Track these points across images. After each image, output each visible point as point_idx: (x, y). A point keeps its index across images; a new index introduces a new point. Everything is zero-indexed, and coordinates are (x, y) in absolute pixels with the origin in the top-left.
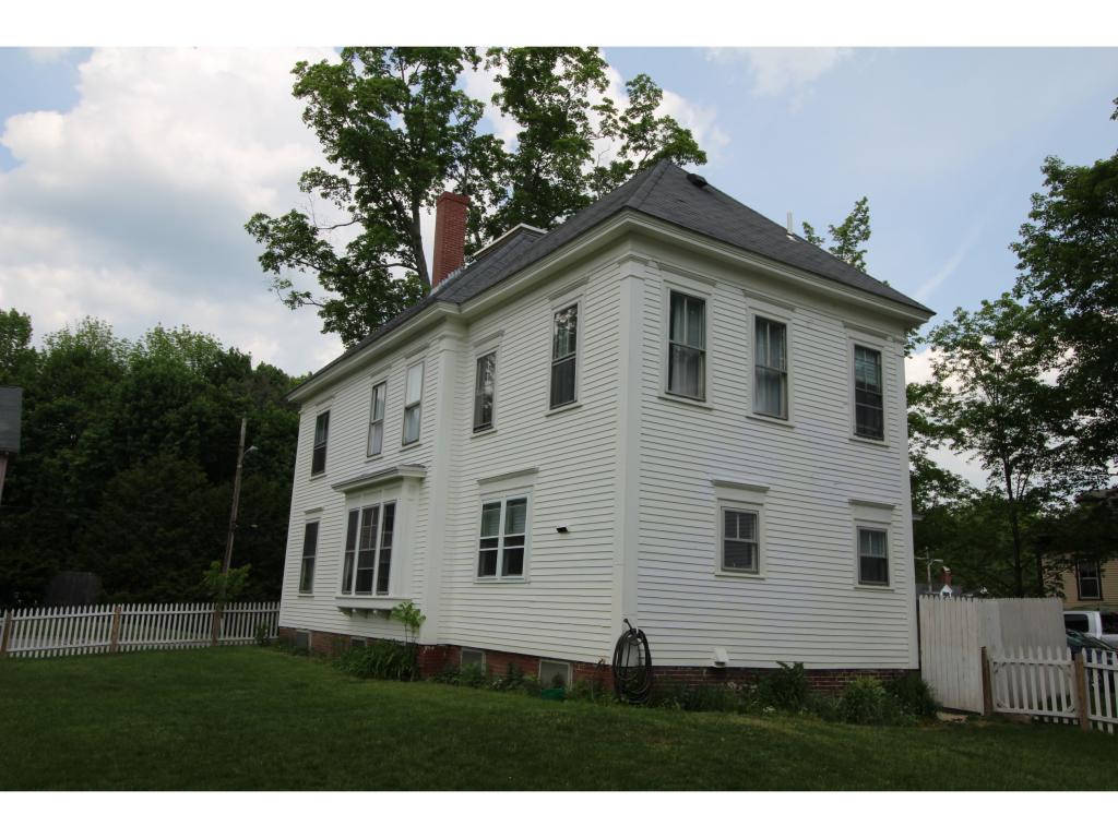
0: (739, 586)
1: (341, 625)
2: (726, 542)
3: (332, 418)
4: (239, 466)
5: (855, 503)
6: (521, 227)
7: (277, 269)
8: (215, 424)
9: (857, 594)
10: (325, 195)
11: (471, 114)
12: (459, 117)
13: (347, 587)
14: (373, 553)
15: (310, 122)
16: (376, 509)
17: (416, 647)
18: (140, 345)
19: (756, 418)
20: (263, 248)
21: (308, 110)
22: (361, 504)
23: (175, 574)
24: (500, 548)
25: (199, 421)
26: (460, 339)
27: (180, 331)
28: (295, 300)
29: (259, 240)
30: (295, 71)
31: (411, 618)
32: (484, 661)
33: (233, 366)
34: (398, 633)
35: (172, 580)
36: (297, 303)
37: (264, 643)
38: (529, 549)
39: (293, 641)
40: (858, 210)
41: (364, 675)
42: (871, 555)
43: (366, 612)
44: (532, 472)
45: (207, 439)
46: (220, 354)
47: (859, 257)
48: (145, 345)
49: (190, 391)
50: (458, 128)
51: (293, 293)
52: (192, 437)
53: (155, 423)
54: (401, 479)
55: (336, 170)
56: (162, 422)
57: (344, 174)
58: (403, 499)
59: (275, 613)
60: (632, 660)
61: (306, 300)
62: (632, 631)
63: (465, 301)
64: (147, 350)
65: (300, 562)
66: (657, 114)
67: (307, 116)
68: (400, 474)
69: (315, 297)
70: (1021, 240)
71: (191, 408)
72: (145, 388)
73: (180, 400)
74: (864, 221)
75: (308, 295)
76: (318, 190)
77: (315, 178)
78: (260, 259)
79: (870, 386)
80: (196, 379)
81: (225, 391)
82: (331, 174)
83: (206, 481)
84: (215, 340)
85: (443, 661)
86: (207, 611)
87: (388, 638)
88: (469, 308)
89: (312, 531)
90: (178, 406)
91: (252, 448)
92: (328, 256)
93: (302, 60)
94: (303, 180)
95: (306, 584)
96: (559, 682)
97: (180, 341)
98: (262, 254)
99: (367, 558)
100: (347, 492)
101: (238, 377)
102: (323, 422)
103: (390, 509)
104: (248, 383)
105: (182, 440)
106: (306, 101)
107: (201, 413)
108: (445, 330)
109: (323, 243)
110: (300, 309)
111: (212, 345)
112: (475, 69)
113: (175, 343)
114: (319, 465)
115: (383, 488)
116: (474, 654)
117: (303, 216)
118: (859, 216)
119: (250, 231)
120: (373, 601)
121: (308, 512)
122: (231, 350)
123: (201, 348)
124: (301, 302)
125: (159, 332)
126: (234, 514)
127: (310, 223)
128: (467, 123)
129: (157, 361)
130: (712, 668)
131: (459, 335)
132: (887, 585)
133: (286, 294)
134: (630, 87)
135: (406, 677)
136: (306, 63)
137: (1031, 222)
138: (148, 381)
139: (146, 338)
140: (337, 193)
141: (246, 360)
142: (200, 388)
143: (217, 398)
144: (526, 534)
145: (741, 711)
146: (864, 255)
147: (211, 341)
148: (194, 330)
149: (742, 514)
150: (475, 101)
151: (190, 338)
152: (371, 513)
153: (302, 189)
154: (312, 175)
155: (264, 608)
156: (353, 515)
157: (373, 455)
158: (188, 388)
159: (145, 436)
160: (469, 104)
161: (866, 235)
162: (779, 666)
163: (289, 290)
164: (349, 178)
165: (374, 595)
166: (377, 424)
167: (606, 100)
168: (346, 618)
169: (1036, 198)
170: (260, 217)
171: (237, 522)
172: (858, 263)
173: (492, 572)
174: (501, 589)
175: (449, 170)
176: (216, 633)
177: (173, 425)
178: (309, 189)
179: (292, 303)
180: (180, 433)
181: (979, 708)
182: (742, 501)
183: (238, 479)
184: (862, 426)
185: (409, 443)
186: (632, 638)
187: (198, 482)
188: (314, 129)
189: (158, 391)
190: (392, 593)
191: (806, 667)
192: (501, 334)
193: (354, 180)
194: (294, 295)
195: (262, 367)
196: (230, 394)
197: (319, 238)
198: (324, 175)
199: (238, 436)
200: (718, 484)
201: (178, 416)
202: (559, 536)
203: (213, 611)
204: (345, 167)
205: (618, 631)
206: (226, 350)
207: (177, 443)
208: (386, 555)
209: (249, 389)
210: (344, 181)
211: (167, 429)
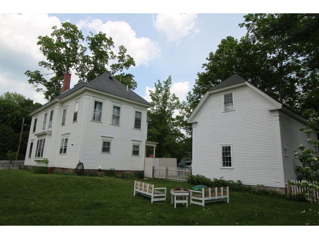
0: (106, 155)
1: (35, 164)
2: (103, 147)
3: (38, 120)
4: (22, 129)
5: (132, 140)
6: (82, 81)
7: (33, 83)
8: (21, 117)
9: (132, 157)
10: (45, 67)
11: (84, 50)
12: (80, 51)
13: (36, 156)
14: (41, 149)
15: (41, 50)
16: (42, 140)
17: (47, 168)
18: (2, 96)
19: (113, 124)
20: (29, 78)
21: (41, 48)
22: (40, 139)
23: (4, 154)
24: (63, 148)
25: (17, 117)
26: (61, 106)
27: (14, 93)
28: (38, 90)
29: (28, 76)
30: (38, 38)
31: (46, 162)
32: (59, 170)
33: (28, 103)
34: (44, 165)
35: (3, 155)
36: (39, 91)
37: (20, 168)
38: (67, 148)
39: (27, 168)
40: (169, 78)
41: (35, 173)
42: (136, 150)
43: (39, 161)
44: (69, 133)
45: (19, 121)
46: (25, 100)
47: (169, 88)
48: (4, 96)
49: (14, 109)
50: (80, 53)
51: (38, 88)
52: (14, 121)
53: (4, 117)
54: (46, 134)
55: (48, 61)
56: (6, 117)
57: (50, 63)
58: (47, 138)
59: (24, 163)
60: (80, 168)
61: (41, 90)
62: (80, 163)
63: (62, 98)
64: (4, 98)
65: (29, 151)
66: (126, 54)
67: (40, 49)
68: (46, 133)
69: (43, 90)
70: (194, 88)
71: (14, 113)
72: (2, 108)
73: (12, 111)
74: (170, 80)
75: (42, 89)
76: (43, 66)
77: (43, 63)
78: (29, 81)
79: (139, 119)
80: (16, 106)
81: (25, 109)
82: (47, 62)
83: (14, 132)
84: (24, 96)
85: (52, 170)
86: (8, 162)
87: (42, 166)
88: (62, 100)
89: (32, 144)
90: (11, 113)
91: (25, 125)
92: (45, 81)
93: (40, 36)
94: (39, 63)
95: (30, 156)
96: (69, 172)
97: (13, 96)
98: (29, 80)
99: (40, 150)
100: (38, 136)
101: (29, 106)
102: (36, 120)
103: (45, 140)
104: (31, 107)
105: (12, 121)
106: (40, 46)
107: (17, 115)
108: (58, 104)
109: (43, 78)
110: (39, 92)
111: (23, 97)
112: (83, 41)
113: (12, 96)
114: (34, 130)
115: (43, 136)
116: (58, 168)
117: (39, 72)
118: (169, 79)
119: (26, 74)
120: (40, 159)
121: (31, 140)
122: (28, 99)
123: (19, 98)
124: (40, 91)
125: (8, 93)
126: (20, 140)
127: (41, 73)
128: (82, 52)
129: (6, 101)
130: (98, 170)
131: (60, 105)
132: (139, 155)
133: (36, 88)
134: (120, 48)
135: (44, 173)
136: (41, 36)
137: (196, 84)
138: (3, 106)
139: (4, 94)
140: (48, 67)
141: (32, 102)
142: (17, 108)
143: (22, 111)
144: (67, 145)
145: (100, 177)
146: (170, 87)
147: (22, 96)
148: (18, 93)
149: (107, 142)
150: (85, 47)
151: (17, 95)
152: (41, 140)
153: (39, 65)
154: (42, 62)
155: (22, 161)
156: (38, 141)
157: (44, 129)
158: (14, 108)
159: (1, 120)
160: (83, 48)
161: (170, 83)
162: (110, 169)
163: (37, 88)
164: (51, 63)
165: (40, 157)
166: (45, 122)
167: (111, 51)
168: (36, 162)
169: (196, 80)
170: (28, 71)
171: (21, 142)
172: (168, 89)
173: (62, 153)
174: (63, 156)
175: (78, 62)
176: (9, 167)
177: (9, 117)
178: (41, 66)
179: (38, 91)
180: (11, 119)
181: (151, 177)
182: (107, 140)
183: (22, 132)
184: (136, 126)
185: (50, 127)
186: (80, 164)
187: (11, 132)
188: (42, 52)
189: (5, 109)
190: (43, 157)
191: (115, 170)
192: (68, 106)
193: (52, 64)
194: (38, 89)
195: (36, 103)
196: (26, 110)
197: (43, 77)
198: (45, 63)
199: (22, 122)
200: (102, 136)
201: (11, 115)
202: (72, 146)
203: (9, 162)
204: (50, 61)
205: (78, 163)
206: (27, 99)
207: (10, 122)
208: (43, 149)
209: (31, 109)
210: (50, 64)
211: (7, 118)
